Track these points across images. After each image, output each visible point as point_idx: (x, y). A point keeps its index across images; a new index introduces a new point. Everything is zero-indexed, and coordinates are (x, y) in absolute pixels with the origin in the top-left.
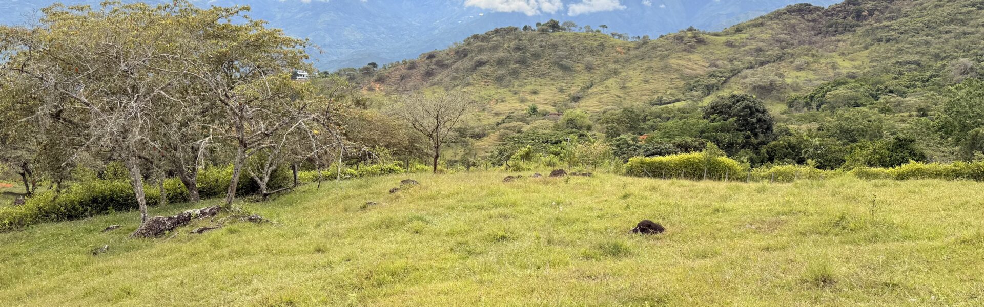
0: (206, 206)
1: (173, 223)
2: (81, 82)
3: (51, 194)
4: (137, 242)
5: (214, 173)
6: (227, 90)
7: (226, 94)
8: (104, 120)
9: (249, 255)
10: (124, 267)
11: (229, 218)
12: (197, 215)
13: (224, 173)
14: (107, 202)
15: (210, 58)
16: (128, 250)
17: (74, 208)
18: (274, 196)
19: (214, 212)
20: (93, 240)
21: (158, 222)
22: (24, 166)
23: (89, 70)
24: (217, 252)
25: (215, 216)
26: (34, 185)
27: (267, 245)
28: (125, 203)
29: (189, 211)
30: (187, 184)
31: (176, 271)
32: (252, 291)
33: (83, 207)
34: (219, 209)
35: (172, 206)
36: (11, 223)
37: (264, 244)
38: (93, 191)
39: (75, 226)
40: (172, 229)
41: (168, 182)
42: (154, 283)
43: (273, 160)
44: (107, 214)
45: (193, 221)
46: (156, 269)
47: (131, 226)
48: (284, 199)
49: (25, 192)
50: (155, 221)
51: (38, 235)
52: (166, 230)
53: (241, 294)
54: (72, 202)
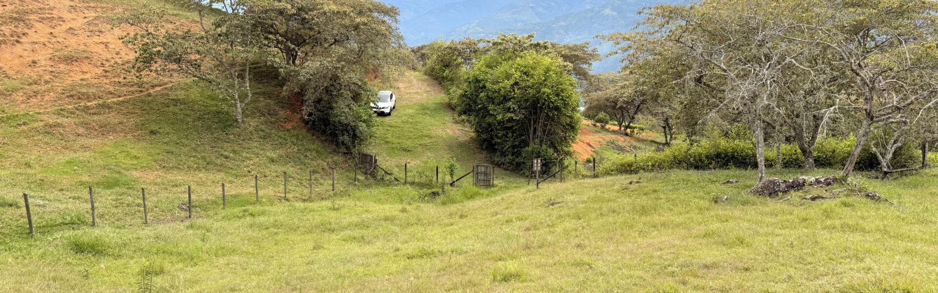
0: (821, 174)
1: (787, 187)
2: (722, 50)
3: (685, 146)
4: (753, 198)
5: (832, 143)
6: (861, 59)
7: (859, 64)
8: (738, 85)
9: (863, 231)
10: (740, 218)
11: (845, 190)
12: (811, 182)
13: (842, 145)
14: (729, 159)
15: (846, 27)
16: (744, 203)
17: (701, 160)
18: (896, 175)
19: (830, 182)
20: (716, 189)
21: (774, 183)
22: (666, 120)
23: (730, 40)
24: (829, 222)
25: (830, 187)
26: (671, 137)
27: (885, 226)
28: (746, 162)
29: (804, 177)
30: (804, 151)
31: (786, 232)
32: (864, 269)
33: (708, 160)
34: (835, 180)
35: (787, 170)
36: (653, 166)
37: (881, 223)
38: (718, 148)
39: (701, 175)
40: (786, 192)
41: (785, 148)
42: (765, 238)
43: (899, 136)
44: (728, 169)
45: (806, 188)
46: (767, 225)
47: (749, 183)
48: (908, 180)
49: (664, 142)
50: (771, 181)
51: (672, 178)
52: (780, 191)
53: (851, 269)
54: (700, 155)
